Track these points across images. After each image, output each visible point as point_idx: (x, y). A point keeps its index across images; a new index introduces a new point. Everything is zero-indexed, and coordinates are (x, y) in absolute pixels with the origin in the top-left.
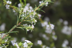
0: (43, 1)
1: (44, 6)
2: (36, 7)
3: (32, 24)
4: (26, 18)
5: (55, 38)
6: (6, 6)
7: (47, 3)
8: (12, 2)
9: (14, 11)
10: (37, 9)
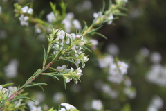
0: (101, 13)
1: (105, 25)
2: (86, 27)
3: (77, 65)
4: (63, 53)
5: (130, 93)
6: (20, 19)
7: (111, 18)
8: (33, 8)
9: (38, 31)
10: (88, 30)
